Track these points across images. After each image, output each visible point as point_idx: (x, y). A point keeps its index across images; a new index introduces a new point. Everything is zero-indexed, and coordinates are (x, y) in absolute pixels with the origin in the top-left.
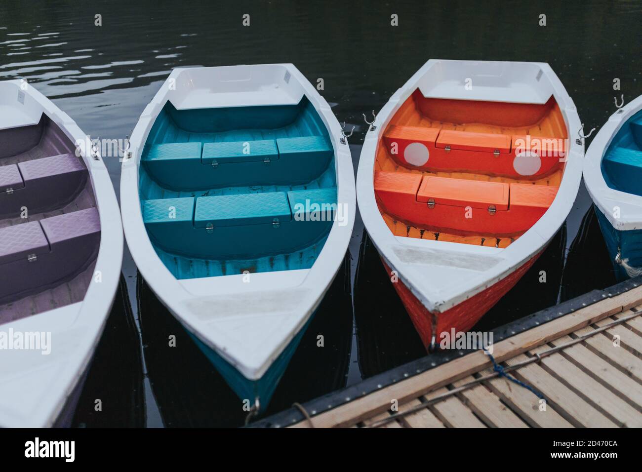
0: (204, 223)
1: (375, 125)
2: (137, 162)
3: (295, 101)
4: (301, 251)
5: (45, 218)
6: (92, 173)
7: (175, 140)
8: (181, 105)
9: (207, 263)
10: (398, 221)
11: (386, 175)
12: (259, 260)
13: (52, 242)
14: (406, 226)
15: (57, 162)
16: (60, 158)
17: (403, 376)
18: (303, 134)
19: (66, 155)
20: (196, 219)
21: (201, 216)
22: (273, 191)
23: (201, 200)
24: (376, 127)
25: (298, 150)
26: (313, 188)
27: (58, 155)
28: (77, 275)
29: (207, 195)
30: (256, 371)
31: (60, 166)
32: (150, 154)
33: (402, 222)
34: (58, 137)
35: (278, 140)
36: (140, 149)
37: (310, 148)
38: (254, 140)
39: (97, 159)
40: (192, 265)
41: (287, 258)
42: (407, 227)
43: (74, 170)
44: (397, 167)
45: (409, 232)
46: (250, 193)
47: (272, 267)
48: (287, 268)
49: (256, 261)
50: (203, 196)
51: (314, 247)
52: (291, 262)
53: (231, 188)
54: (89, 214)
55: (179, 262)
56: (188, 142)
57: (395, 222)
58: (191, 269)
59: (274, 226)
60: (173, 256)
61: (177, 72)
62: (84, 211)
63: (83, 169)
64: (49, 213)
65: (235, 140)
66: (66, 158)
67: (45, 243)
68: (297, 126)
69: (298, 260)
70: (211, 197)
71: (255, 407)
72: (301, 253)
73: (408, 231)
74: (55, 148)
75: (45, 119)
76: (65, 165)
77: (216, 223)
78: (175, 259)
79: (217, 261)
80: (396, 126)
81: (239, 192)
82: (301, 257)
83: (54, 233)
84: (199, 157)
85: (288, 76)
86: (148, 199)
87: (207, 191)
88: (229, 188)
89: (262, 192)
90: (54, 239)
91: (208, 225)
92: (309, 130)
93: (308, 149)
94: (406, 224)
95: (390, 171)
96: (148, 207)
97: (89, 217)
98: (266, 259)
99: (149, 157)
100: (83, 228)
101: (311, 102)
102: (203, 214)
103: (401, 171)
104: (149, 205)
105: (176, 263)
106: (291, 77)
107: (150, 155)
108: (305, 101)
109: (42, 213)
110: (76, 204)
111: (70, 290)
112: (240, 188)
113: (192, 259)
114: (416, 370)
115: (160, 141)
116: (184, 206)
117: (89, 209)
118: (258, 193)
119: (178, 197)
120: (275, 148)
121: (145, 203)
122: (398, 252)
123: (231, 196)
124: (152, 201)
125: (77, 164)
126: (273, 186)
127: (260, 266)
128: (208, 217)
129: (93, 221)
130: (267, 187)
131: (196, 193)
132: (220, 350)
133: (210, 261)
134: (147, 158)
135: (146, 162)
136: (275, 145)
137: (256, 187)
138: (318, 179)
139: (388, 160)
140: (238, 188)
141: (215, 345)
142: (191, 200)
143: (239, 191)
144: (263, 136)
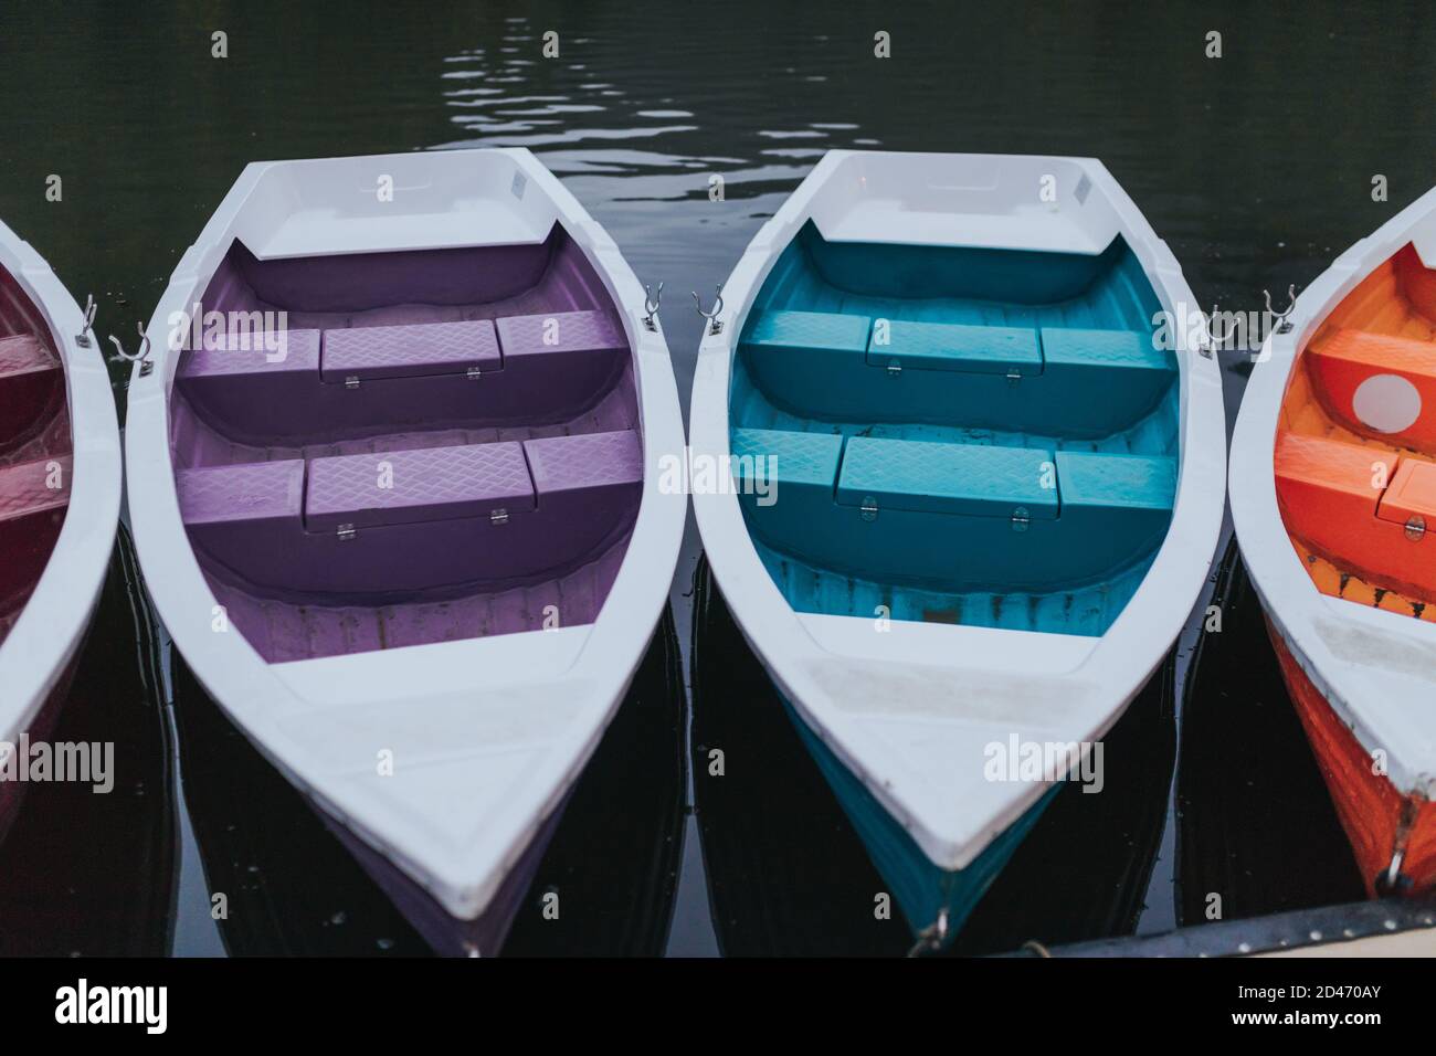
0: (858, 496)
1: (1291, 322)
2: (732, 343)
3: (1094, 245)
4: (1069, 593)
5: (531, 438)
6: (640, 358)
7: (811, 305)
8: (835, 231)
9: (851, 585)
10: (1318, 559)
11: (1303, 444)
12: (970, 597)
13: (541, 490)
14: (1339, 573)
15: (570, 325)
16: (578, 318)
17: (1307, 934)
18: (1103, 324)
19: (589, 312)
20: (841, 485)
21: (855, 479)
22: (1018, 446)
23: (854, 443)
24: (1292, 325)
25: (1090, 358)
26: (1114, 452)
27: (572, 310)
28: (579, 567)
29: (867, 434)
30: (956, 851)
31: (575, 334)
32: (758, 330)
33: (1329, 562)
34: (577, 273)
35: (1045, 331)
36: (739, 317)
37: (1120, 358)
38: (986, 324)
39: (652, 329)
40: (818, 585)
41: (1033, 604)
42: (1342, 576)
43: (602, 346)
44: (1332, 428)
45: (1346, 589)
46: (964, 442)
47: (996, 618)
48: (1033, 626)
49: (960, 599)
50: (857, 435)
51: (1101, 587)
52: (1044, 613)
53: (923, 426)
54: (621, 442)
55: (792, 572)
56: (839, 313)
57: (1312, 560)
58: (816, 595)
59: (1015, 526)
60: (779, 557)
61: (834, 158)
62: (611, 435)
63: (619, 346)
64: (541, 429)
65: (942, 320)
66: (587, 320)
67: (529, 491)
68: (1090, 305)
69: (1060, 611)
70: (880, 440)
71: (937, 932)
72: (1070, 598)
73: (1343, 585)
74: (570, 296)
75: (559, 235)
76: (585, 334)
77: (885, 500)
78: (784, 564)
79: (872, 584)
80: (1340, 330)
81: (939, 438)
82: (1067, 606)
83: (549, 472)
84: (862, 348)
85: (1084, 187)
86: (741, 427)
87: (869, 426)
88: (919, 425)
89: (993, 445)
90: (547, 482)
91: (866, 502)
92: (1119, 315)
93: (1114, 360)
94: (1339, 569)
95: (1312, 434)
96: (742, 444)
97: (621, 450)
98: (985, 598)
99: (755, 336)
100: (605, 470)
101: (1134, 251)
102: (858, 476)
103: (1340, 438)
104: (744, 439)
105: (785, 574)
106: (1092, 191)
107: (758, 333)
108: (1119, 249)
109: (527, 428)
110: (595, 419)
111: (562, 596)
112: (943, 429)
113: (821, 572)
114: (1344, 928)
115: (780, 305)
116: (819, 453)
117: (622, 433)
118: (982, 444)
119: (805, 431)
120: (1036, 349)
121: (736, 433)
122: (1326, 632)
123: (925, 444)
124: (752, 431)
125: (610, 335)
126: (1019, 435)
127: (968, 612)
128: (867, 484)
129: (625, 459)
130: (1006, 435)
131: (844, 427)
132: (876, 784)
133: (858, 580)
134: (750, 338)
135: (749, 346)
136: (1036, 342)
137: (978, 432)
138: (1128, 432)
139: (1310, 408)
140: (937, 429)
141: (865, 773)
142: (835, 441)
143: (939, 435)
144: (1008, 318)
